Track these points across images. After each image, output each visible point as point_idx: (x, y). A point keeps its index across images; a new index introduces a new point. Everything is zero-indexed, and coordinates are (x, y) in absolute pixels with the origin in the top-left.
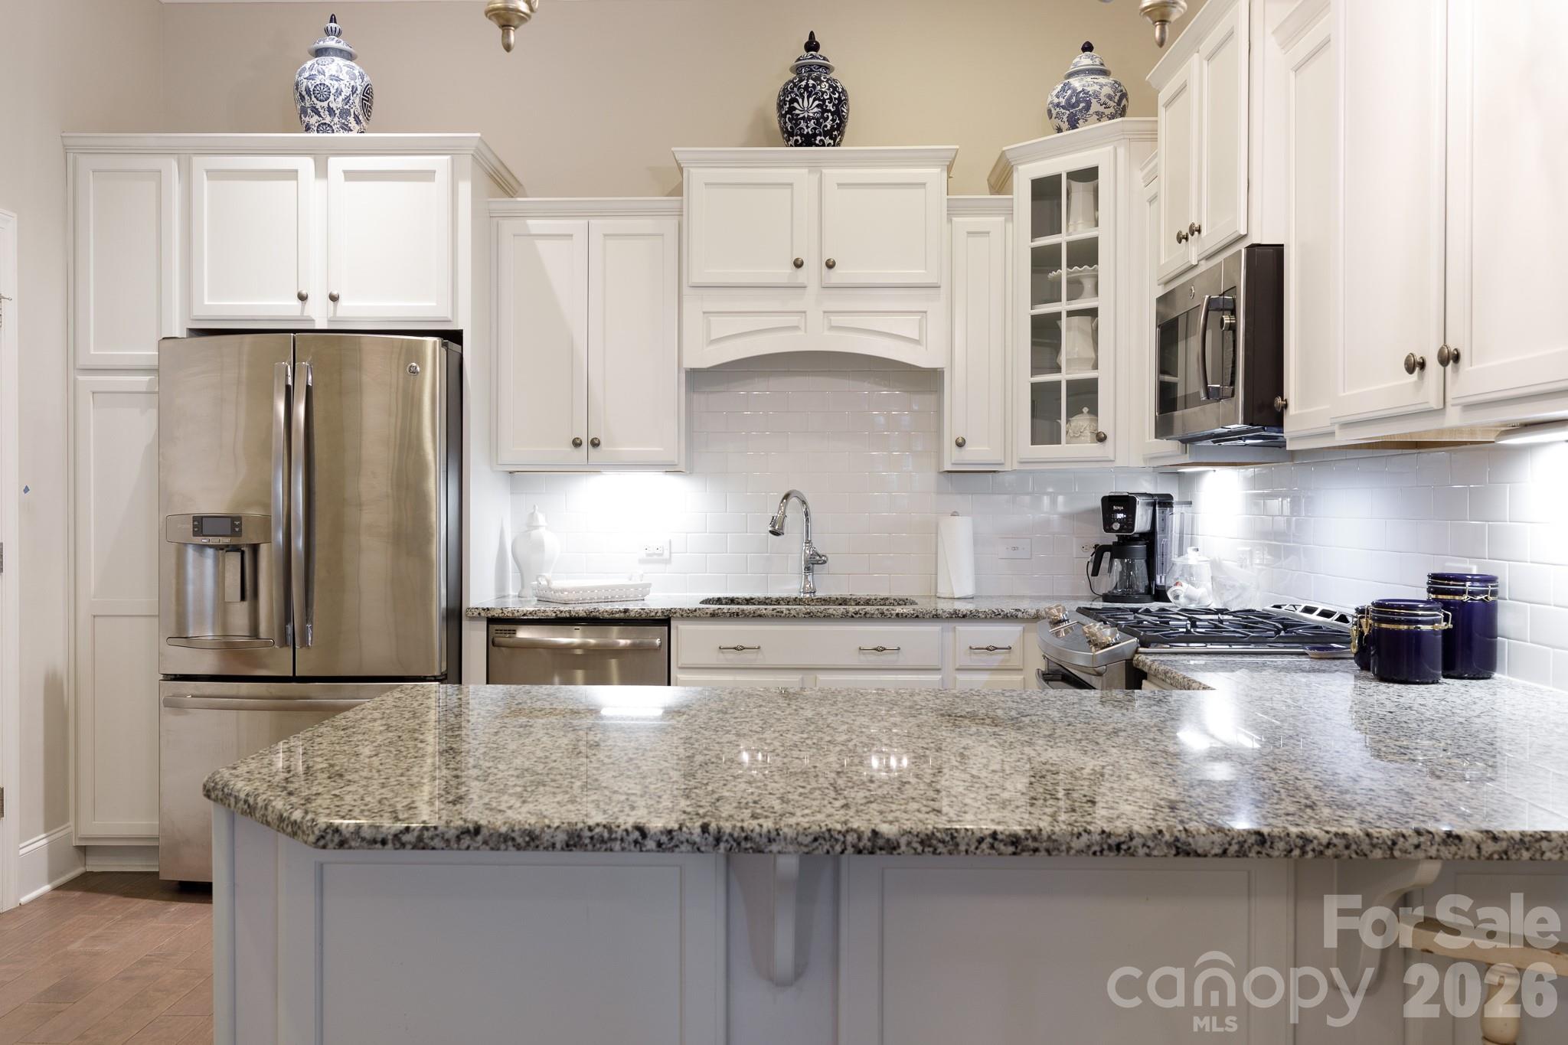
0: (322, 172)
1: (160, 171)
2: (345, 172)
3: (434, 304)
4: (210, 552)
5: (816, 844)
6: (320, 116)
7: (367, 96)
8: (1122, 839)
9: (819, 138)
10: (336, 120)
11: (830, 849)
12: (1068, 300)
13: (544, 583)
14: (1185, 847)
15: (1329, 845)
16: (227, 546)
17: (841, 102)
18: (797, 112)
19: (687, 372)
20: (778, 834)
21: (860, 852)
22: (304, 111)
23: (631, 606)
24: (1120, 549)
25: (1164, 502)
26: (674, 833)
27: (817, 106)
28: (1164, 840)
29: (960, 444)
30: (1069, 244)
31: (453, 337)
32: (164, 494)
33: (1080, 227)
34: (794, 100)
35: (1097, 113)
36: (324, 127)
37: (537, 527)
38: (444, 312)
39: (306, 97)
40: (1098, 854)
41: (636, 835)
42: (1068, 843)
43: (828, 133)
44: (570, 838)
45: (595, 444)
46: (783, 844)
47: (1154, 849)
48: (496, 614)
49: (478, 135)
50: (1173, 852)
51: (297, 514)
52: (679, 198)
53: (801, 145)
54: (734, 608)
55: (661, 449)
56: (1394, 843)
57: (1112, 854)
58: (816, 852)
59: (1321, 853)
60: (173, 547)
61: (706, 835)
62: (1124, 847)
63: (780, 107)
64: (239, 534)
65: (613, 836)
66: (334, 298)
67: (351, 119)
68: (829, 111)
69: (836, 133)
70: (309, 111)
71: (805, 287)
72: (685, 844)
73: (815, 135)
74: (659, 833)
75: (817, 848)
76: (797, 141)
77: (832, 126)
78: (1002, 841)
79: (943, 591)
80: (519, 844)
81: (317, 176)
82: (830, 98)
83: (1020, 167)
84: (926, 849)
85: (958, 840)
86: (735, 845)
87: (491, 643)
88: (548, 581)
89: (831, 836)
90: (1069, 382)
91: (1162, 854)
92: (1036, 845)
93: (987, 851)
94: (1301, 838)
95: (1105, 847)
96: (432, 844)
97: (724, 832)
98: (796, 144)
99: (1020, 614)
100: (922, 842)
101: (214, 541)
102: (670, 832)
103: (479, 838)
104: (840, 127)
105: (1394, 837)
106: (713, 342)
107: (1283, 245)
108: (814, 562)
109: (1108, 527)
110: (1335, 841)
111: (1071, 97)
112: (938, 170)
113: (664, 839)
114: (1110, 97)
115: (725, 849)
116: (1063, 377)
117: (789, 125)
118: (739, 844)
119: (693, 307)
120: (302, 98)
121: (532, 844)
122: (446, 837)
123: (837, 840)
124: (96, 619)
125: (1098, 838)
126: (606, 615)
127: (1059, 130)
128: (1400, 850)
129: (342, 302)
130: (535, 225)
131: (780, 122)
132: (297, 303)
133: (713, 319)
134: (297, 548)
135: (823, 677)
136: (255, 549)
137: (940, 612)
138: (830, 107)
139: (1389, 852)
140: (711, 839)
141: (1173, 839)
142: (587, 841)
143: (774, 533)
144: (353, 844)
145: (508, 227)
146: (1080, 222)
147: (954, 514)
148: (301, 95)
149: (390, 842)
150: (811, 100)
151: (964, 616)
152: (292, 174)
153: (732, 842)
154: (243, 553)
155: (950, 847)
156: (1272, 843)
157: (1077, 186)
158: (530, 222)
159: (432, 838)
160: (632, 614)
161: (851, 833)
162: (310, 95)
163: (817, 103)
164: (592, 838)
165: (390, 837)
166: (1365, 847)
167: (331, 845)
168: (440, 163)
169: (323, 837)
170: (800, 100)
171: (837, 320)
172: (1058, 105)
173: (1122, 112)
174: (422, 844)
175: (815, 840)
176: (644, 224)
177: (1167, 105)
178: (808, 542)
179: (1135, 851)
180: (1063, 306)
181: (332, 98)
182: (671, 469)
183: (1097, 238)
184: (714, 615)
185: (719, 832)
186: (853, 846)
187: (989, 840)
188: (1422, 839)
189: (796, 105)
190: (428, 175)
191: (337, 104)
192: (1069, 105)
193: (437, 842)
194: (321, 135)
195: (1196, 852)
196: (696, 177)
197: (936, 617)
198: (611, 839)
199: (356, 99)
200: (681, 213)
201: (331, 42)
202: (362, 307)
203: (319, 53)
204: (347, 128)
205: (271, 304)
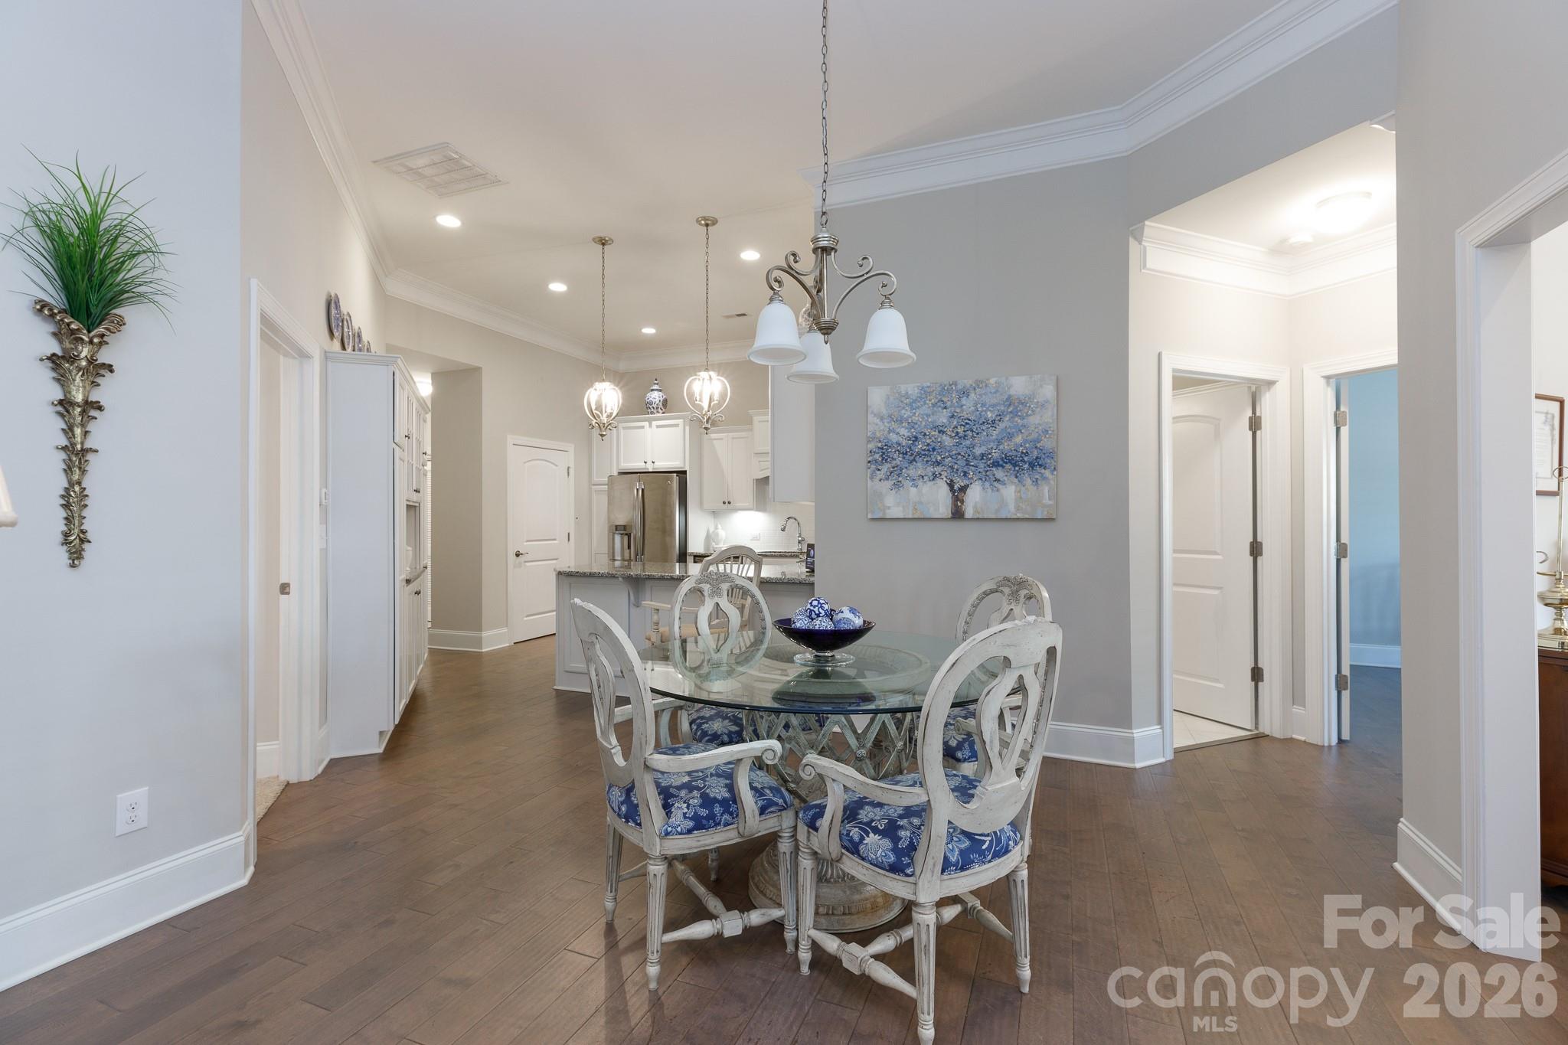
0: (650, 426)
2: (656, 425)
3: (676, 463)
4: (618, 534)
6: (652, 409)
7: (665, 403)
10: (656, 410)
16: (623, 532)
19: (752, 480)
22: (648, 408)
31: (682, 474)
32: (609, 518)
36: (652, 413)
37: (718, 530)
38: (682, 466)
45: (729, 503)
48: (698, 554)
51: (639, 525)
52: (751, 426)
55: (751, 503)
60: (611, 534)
64: (626, 530)
66: (653, 462)
67: (660, 409)
101: (620, 532)
106: (761, 470)
108: (801, 540)
119: (755, 459)
120: (648, 404)
129: (656, 463)
130: (713, 436)
132: (645, 464)
133: (761, 463)
136: (630, 534)
143: (782, 530)
152: (643, 427)
154: (627, 533)
158: (711, 435)
168: (680, 422)
176: (744, 434)
178: (800, 533)
181: (654, 404)
190: (677, 425)
191: (655, 406)
194: (650, 415)
196: (756, 419)
199: (661, 404)
200: (751, 430)
201: (656, 387)
202: (663, 464)
203: (652, 390)
204: (658, 412)
205: (638, 465)
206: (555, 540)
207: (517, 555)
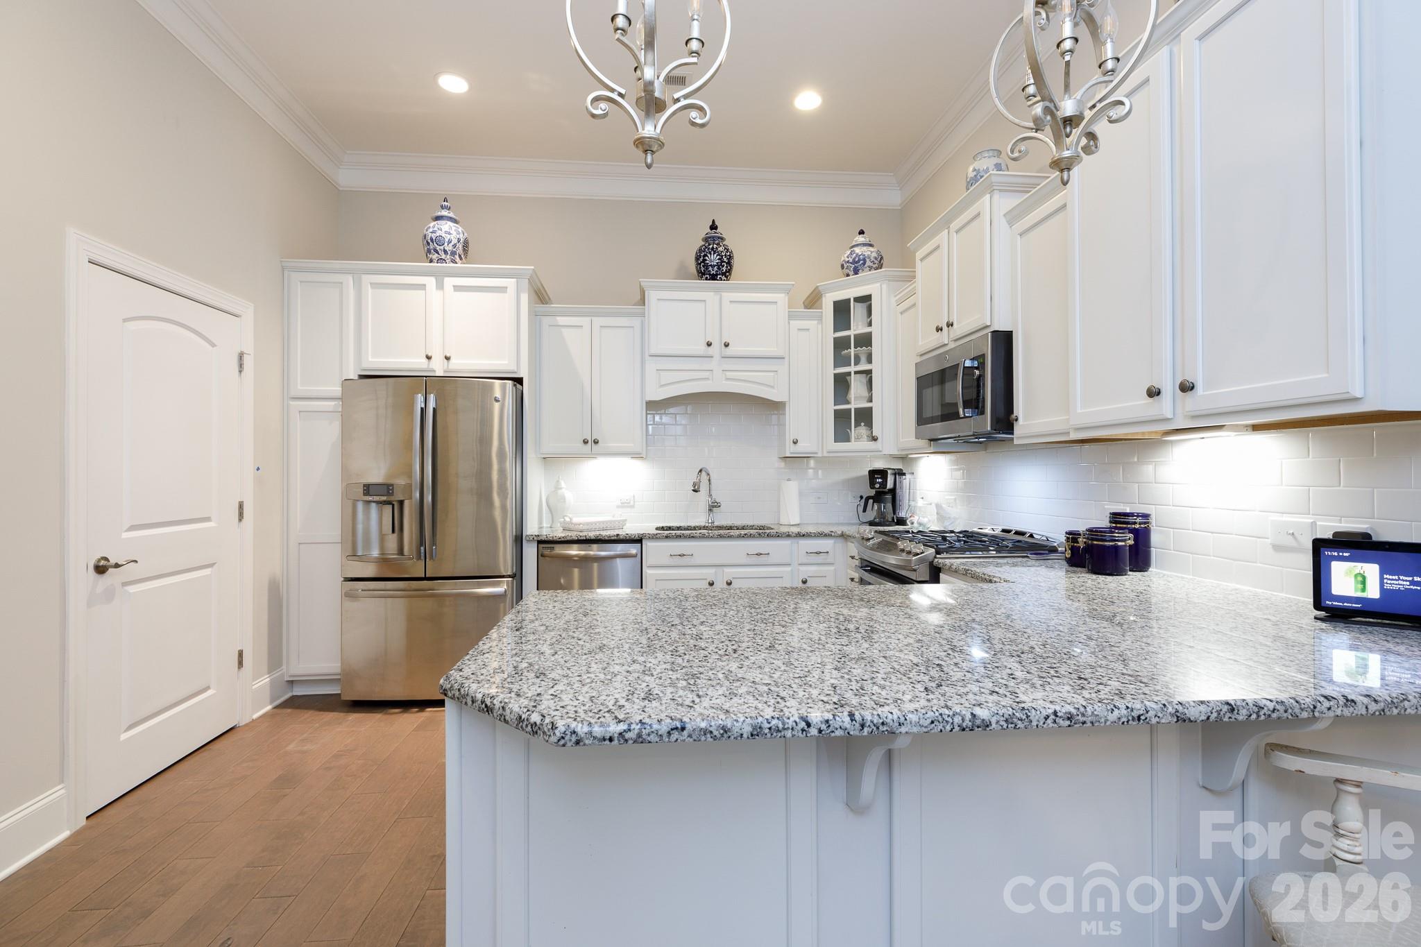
0: (440, 286)
1: (342, 283)
2: (454, 286)
3: (506, 362)
4: (374, 505)
5: (933, 725)
6: (439, 254)
7: (466, 244)
8: (1141, 712)
9: (719, 276)
10: (448, 257)
11: (943, 729)
12: (855, 365)
13: (567, 519)
14: (1182, 716)
15: (1274, 711)
16: (385, 501)
17: (730, 258)
18: (707, 262)
19: (646, 403)
20: (906, 719)
21: (964, 730)
22: (429, 251)
23: (620, 532)
24: (878, 497)
25: (900, 473)
26: (831, 722)
27: (719, 259)
28: (1168, 711)
29: (795, 442)
30: (855, 335)
31: (519, 381)
32: (345, 470)
33: (860, 327)
34: (705, 255)
35: (869, 267)
36: (440, 260)
37: (561, 488)
38: (513, 367)
39: (431, 243)
40: (1126, 723)
41: (803, 724)
42: (1106, 717)
43: (724, 274)
44: (754, 729)
45: (596, 442)
46: (909, 727)
47: (1162, 718)
48: (543, 538)
49: (533, 267)
50: (1175, 720)
51: (428, 482)
52: (643, 307)
53: (709, 280)
54: (678, 532)
55: (632, 445)
56: (1315, 707)
57: (1134, 723)
58: (933, 731)
59: (1269, 716)
60: (350, 503)
61: (854, 722)
62: (1143, 718)
63: (697, 259)
64: (392, 494)
65: (786, 727)
66: (448, 358)
67: (457, 257)
68: (725, 262)
69: (727, 274)
70: (432, 251)
71: (712, 357)
72: (839, 730)
73: (717, 275)
74: (819, 723)
75: (934, 728)
76: (707, 278)
77: (726, 270)
78: (1061, 717)
79: (783, 521)
80: (715, 736)
81: (437, 289)
82: (725, 255)
83: (827, 295)
84: (1010, 726)
85: (1030, 718)
86: (875, 729)
87: (540, 555)
88: (571, 519)
89: (944, 719)
90: (856, 410)
91: (1168, 721)
92: (1084, 719)
93: (1051, 725)
94: (1256, 706)
95: (1130, 718)
96: (649, 739)
97: (867, 719)
98: (706, 279)
99: (833, 534)
100: (1006, 721)
101: (377, 498)
102: (827, 721)
103: (685, 733)
104: (729, 271)
105: (1314, 703)
106: (662, 386)
107: (1012, 332)
108: (713, 506)
109: (872, 485)
110: (1278, 707)
111: (855, 258)
112: (783, 295)
113: (824, 727)
114: (876, 259)
115: (868, 733)
116: (853, 406)
117: (703, 269)
118: (878, 728)
119: (651, 366)
120: (428, 244)
121: (725, 735)
122: (660, 733)
123: (947, 722)
124: (301, 546)
125: (1125, 712)
126: (606, 538)
127: (848, 275)
128: (1319, 712)
129: (453, 361)
130: (561, 320)
131: (697, 267)
132: (425, 360)
133: (662, 373)
134: (428, 501)
135: (727, 570)
136: (401, 503)
137: (790, 533)
138: (725, 260)
139: (1312, 714)
140: (857, 725)
141: (1174, 711)
142: (767, 731)
143: (695, 491)
144: (587, 742)
145: (546, 321)
146: (860, 324)
147: (789, 480)
148: (427, 242)
149: (616, 739)
150: (715, 255)
151: (804, 535)
152: (422, 287)
153: (873, 727)
154: (393, 505)
155: (1026, 724)
156: (1238, 710)
157: (859, 305)
158: (558, 318)
159: (649, 735)
160: (621, 537)
161: (957, 716)
162: (433, 242)
163: (718, 257)
164: (770, 729)
165: (616, 735)
166: (1297, 711)
167: (569, 744)
168: (510, 283)
169: (563, 738)
170: (709, 255)
171: (728, 374)
172: (848, 262)
173: (880, 266)
174: (641, 740)
175: (932, 722)
176: (622, 321)
177: (922, 260)
178: (710, 495)
179: (1150, 720)
180: (852, 369)
181: (446, 244)
182: (637, 456)
183: (871, 332)
184: (667, 537)
185: (863, 720)
186: (959, 726)
187: (1052, 717)
188: (1332, 703)
189: (707, 258)
190: (503, 289)
191: (449, 248)
192: (854, 262)
193: (653, 738)
194: (439, 264)
195: (1190, 719)
196: (652, 296)
197: (789, 536)
198: (784, 729)
199: (460, 246)
200: (643, 315)
201: (445, 213)
202: (464, 364)
203: (438, 218)
204: (454, 261)
205: (410, 361)
206: (208, 519)
207: (100, 569)
